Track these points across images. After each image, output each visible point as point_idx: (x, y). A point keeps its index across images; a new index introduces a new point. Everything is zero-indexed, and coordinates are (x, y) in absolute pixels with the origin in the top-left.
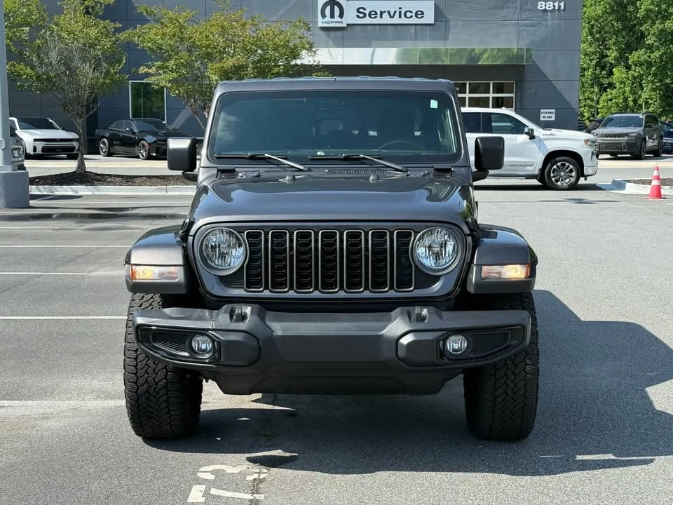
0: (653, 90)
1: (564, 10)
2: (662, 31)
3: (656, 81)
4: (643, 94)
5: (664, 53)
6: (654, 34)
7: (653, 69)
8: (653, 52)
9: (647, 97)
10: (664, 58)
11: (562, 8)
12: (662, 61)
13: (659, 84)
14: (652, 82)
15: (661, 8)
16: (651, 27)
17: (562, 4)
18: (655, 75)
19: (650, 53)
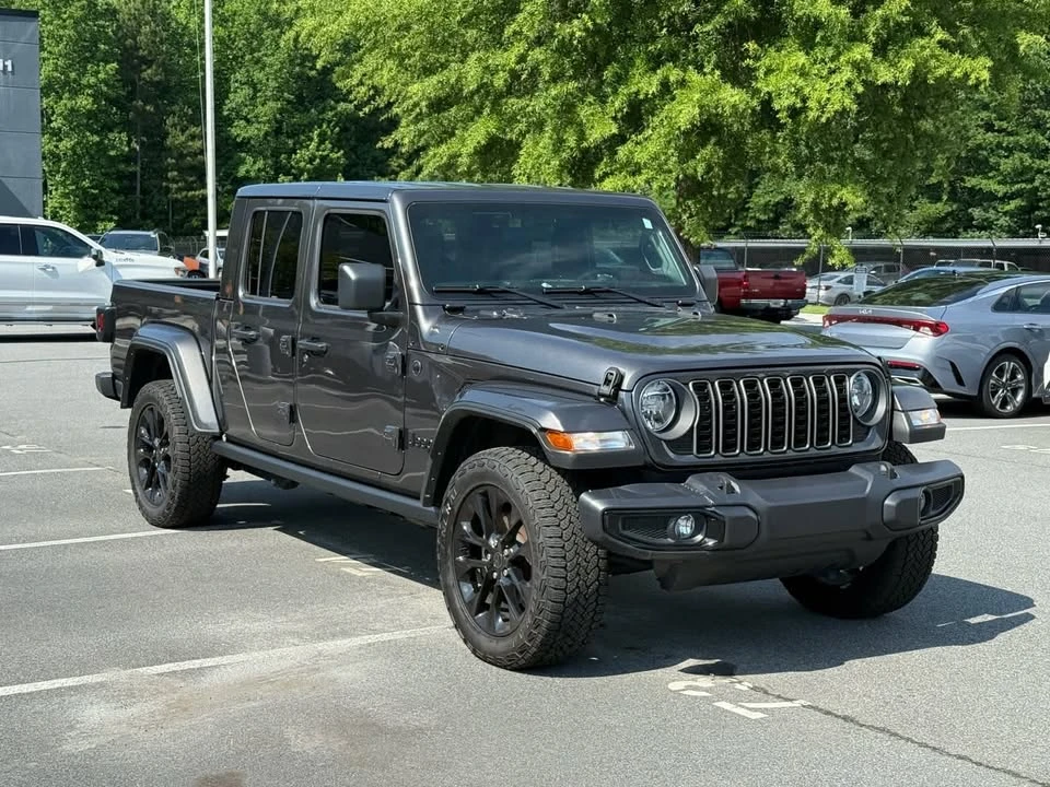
0: (66, 196)
1: (13, 72)
2: (72, 110)
3: (68, 182)
4: (49, 201)
5: (78, 143)
6: (61, 114)
7: (64, 165)
8: (60, 140)
9: (57, 205)
10: (79, 151)
11: (10, 69)
12: (75, 153)
13: (74, 187)
14: (63, 183)
15: (68, 76)
16: (56, 103)
17: (9, 63)
18: (64, 174)
19: (57, 141)
